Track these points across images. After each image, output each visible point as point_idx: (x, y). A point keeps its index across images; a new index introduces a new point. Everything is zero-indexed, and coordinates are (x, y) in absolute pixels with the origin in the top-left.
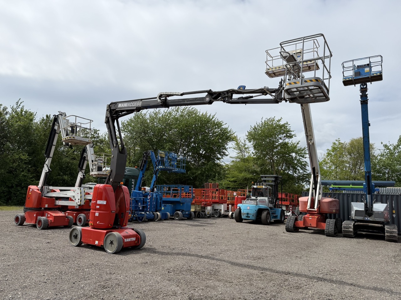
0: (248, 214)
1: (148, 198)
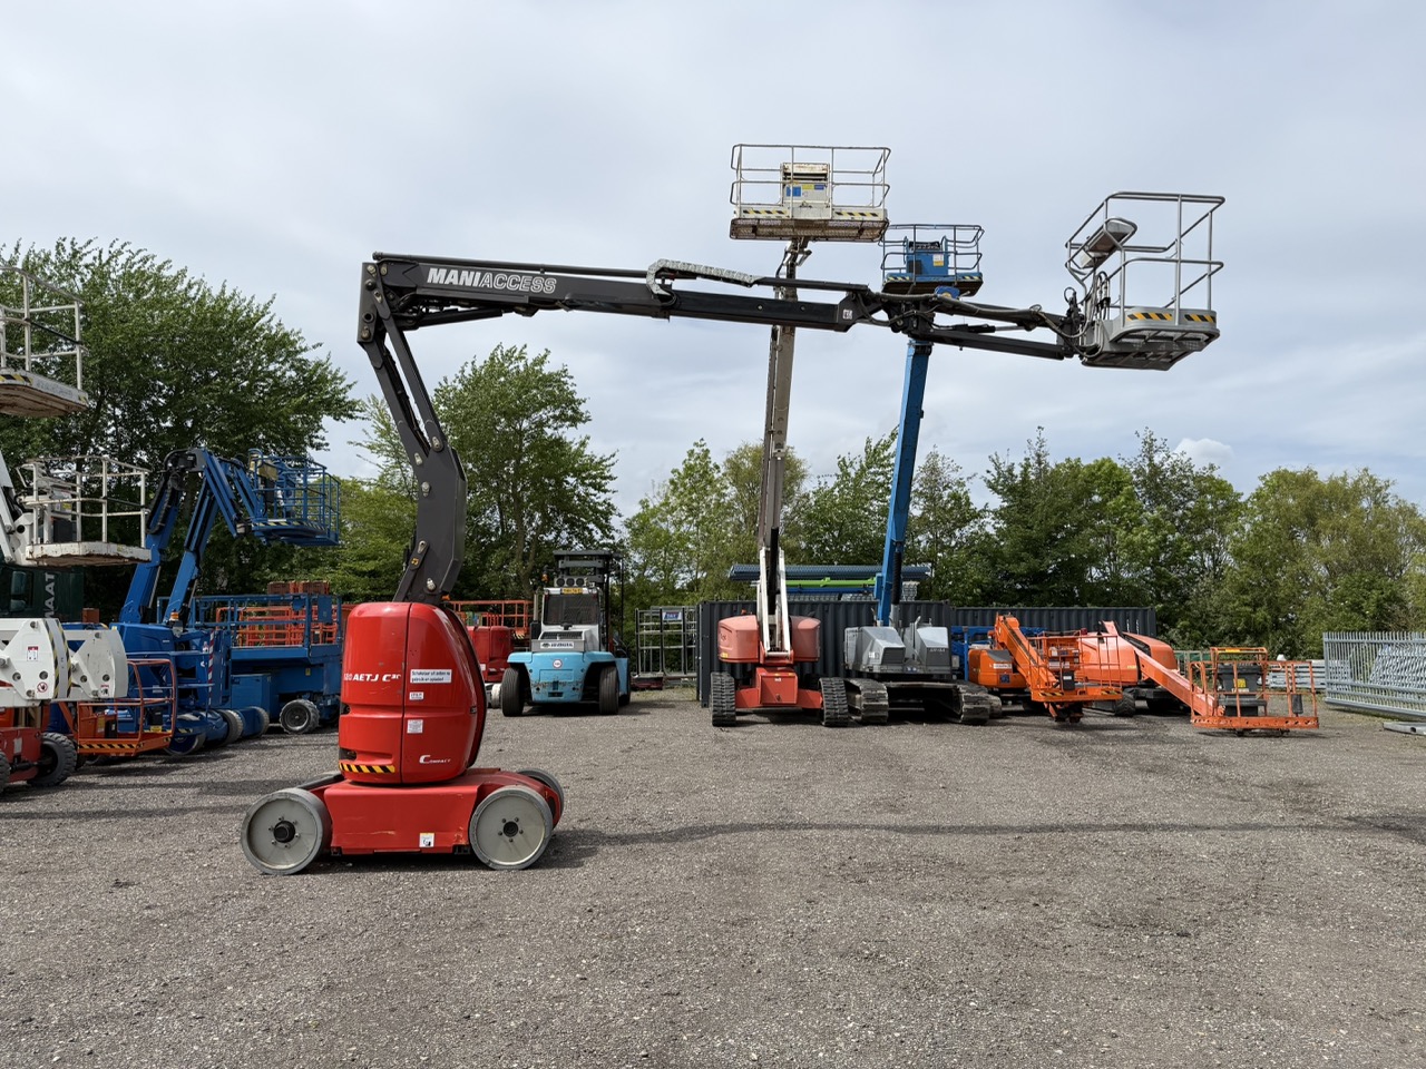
0: (555, 684)
1: (204, 653)
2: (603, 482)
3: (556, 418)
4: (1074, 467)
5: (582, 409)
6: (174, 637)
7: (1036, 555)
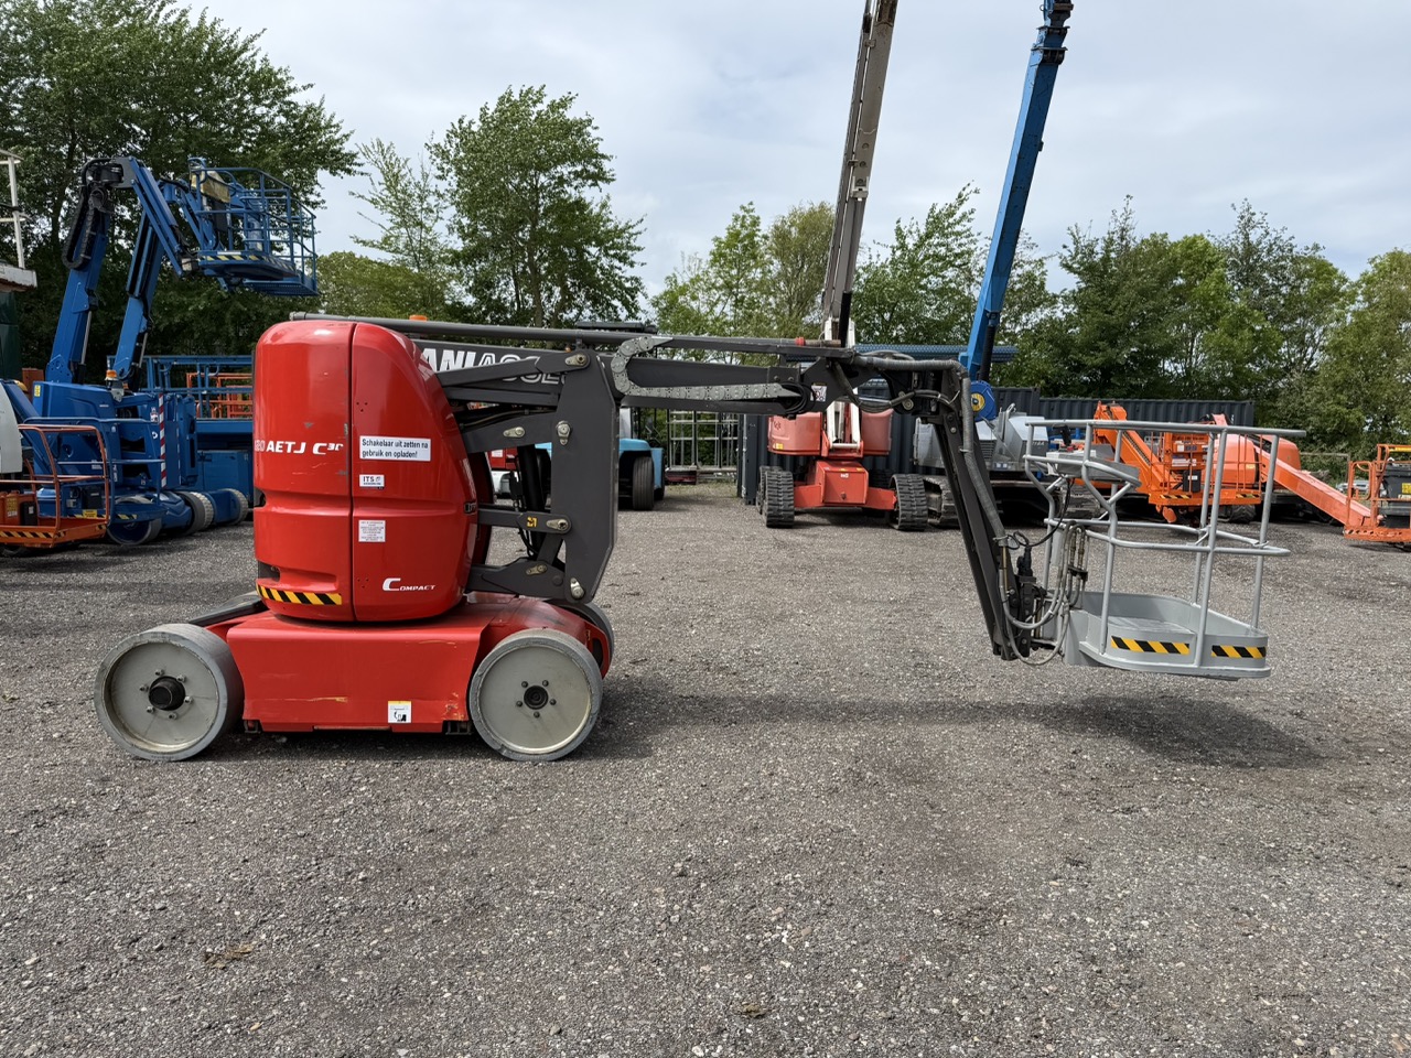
1: (154, 422)
2: (630, 253)
3: (577, 175)
4: (1157, 246)
5: (606, 165)
6: (114, 402)
7: (1113, 344)
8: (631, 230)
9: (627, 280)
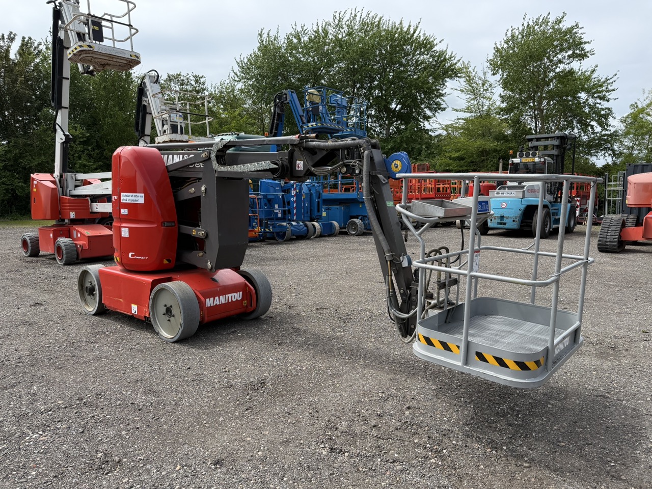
0: (502, 217)
1: (293, 194)
6: (282, 187)
8: (608, 82)
9: (603, 109)
